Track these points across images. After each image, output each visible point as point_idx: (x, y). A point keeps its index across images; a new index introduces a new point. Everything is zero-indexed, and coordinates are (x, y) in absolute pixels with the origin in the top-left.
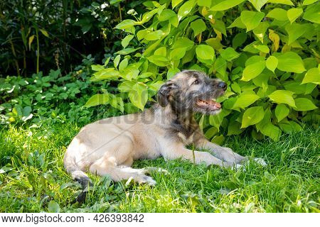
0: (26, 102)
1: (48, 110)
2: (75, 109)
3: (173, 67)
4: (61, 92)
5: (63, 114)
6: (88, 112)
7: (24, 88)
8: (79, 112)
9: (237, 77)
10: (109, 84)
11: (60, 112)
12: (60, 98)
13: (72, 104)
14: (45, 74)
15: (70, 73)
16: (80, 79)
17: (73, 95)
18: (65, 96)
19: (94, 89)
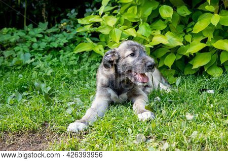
0: (25, 49)
1: (43, 56)
2: (64, 55)
3: (142, 23)
4: (51, 42)
5: (56, 59)
6: (75, 58)
7: (21, 38)
8: (68, 57)
9: (190, 29)
10: (90, 35)
11: (53, 57)
12: (51, 46)
13: (61, 51)
14: (35, 26)
15: (56, 25)
16: (65, 30)
17: (62, 44)
18: (55, 45)
19: (78, 39)
